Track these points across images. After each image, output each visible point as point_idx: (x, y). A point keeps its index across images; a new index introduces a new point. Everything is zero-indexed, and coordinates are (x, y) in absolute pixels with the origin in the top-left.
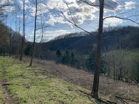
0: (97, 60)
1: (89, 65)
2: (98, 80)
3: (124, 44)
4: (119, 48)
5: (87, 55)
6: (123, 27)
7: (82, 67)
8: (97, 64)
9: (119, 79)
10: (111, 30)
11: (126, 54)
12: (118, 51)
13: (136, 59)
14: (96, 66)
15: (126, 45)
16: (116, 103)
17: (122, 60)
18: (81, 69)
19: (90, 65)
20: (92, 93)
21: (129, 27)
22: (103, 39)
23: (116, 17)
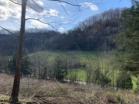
0: (18, 62)
1: (12, 68)
2: (18, 84)
3: (48, 46)
4: (44, 50)
5: (10, 56)
6: (48, 31)
7: (4, 71)
8: (18, 66)
9: (43, 78)
10: (37, 31)
11: (50, 55)
12: (43, 52)
13: (58, 59)
14: (17, 68)
15: (50, 47)
16: (35, 102)
17: (46, 60)
18: (3, 72)
19: (14, 67)
20: (10, 99)
21: (53, 32)
22: (25, 40)
23: (38, 20)
